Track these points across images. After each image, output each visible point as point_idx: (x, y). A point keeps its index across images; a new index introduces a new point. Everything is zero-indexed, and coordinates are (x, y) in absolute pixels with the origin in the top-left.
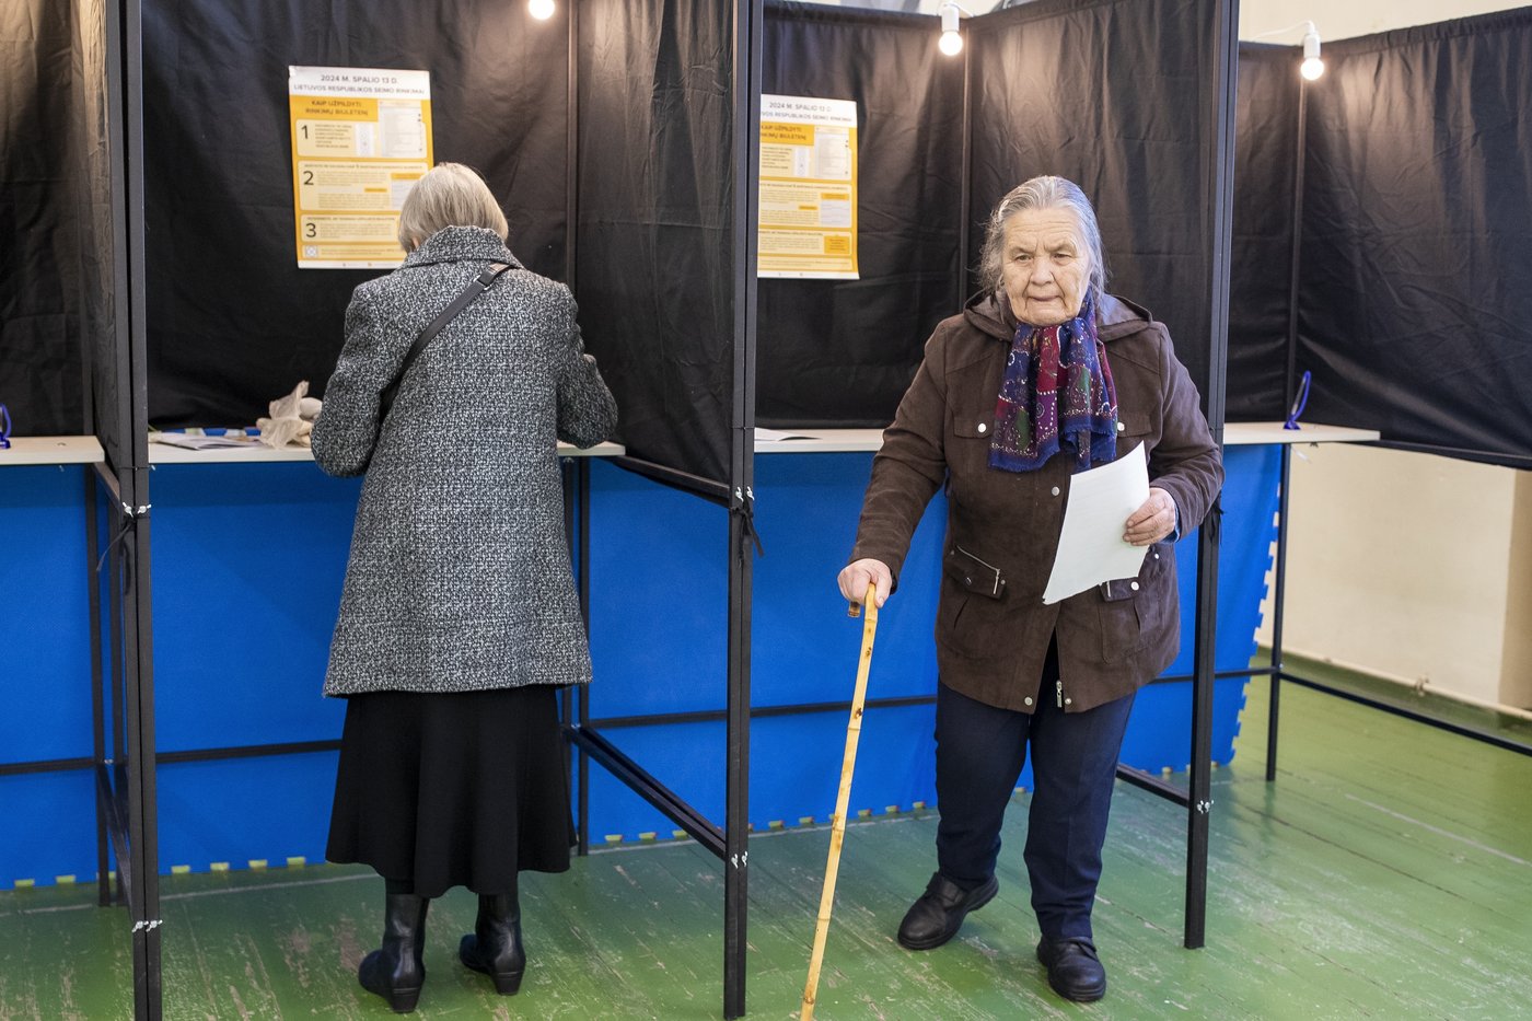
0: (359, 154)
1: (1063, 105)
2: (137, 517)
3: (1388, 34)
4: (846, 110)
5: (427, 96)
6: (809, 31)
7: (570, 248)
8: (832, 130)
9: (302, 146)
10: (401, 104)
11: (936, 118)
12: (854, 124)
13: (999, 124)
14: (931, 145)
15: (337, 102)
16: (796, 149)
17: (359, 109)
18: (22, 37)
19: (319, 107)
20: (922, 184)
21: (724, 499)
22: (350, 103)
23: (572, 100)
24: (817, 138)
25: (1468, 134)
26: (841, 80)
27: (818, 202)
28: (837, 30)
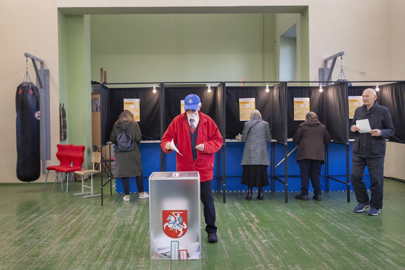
0: (247, 108)
1: (334, 98)
2: (224, 145)
3: (387, 84)
4: (308, 99)
5: (255, 101)
6: (303, 90)
7: (272, 117)
8: (306, 102)
9: (241, 107)
10: (252, 102)
11: (321, 99)
12: (309, 101)
13: (328, 100)
14: (320, 103)
15: (244, 102)
16: (301, 104)
17: (247, 103)
18: (212, 97)
19: (242, 103)
20: (319, 108)
21: (284, 145)
22: (246, 102)
23: (272, 100)
24: (304, 103)
25: (395, 98)
26: (307, 95)
27: (304, 111)
28: (307, 90)
